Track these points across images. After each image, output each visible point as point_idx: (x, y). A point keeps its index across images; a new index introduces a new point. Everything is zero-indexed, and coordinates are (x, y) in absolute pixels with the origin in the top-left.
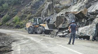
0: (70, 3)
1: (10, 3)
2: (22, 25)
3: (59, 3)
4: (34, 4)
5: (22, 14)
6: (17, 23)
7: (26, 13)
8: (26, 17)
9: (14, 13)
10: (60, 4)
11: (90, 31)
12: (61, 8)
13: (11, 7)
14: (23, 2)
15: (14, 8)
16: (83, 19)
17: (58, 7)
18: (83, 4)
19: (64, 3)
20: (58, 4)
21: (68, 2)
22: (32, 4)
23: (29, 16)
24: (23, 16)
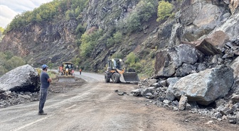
0: (214, 23)
1: (126, 31)
2: (139, 68)
3: (192, 24)
4: (163, 30)
5: (143, 48)
6: (131, 65)
7: (148, 47)
8: (148, 53)
9: (130, 47)
10: (195, 26)
11: (195, 84)
12: (197, 33)
13: (127, 37)
14: (148, 28)
15: (130, 39)
16: (215, 56)
17: (190, 32)
18: (235, 22)
19: (202, 24)
20: (191, 27)
21: (210, 21)
22: (159, 30)
23: (152, 52)
24: (143, 53)
